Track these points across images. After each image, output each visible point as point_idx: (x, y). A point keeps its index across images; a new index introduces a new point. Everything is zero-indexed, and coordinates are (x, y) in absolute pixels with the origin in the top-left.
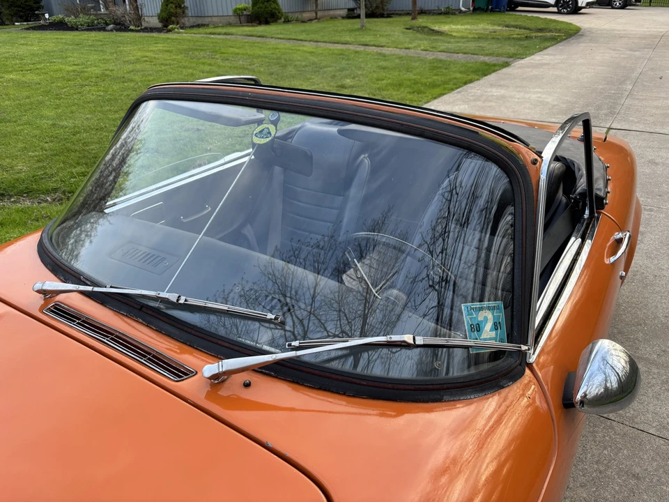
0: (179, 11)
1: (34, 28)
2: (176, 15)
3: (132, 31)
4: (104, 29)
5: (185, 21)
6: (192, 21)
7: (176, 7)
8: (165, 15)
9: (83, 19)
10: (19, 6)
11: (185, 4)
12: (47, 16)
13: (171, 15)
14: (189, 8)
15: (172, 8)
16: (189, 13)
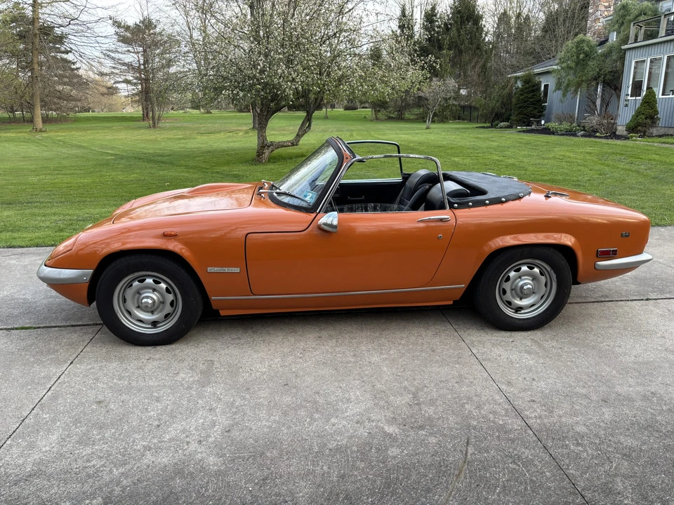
0: (649, 121)
1: (524, 131)
2: (645, 125)
3: (597, 137)
4: (575, 135)
5: (654, 131)
6: (662, 131)
7: (646, 118)
8: (632, 125)
9: (565, 126)
10: (525, 115)
11: (659, 116)
12: (543, 122)
13: (639, 124)
14: (661, 120)
15: (641, 119)
16: (661, 123)
